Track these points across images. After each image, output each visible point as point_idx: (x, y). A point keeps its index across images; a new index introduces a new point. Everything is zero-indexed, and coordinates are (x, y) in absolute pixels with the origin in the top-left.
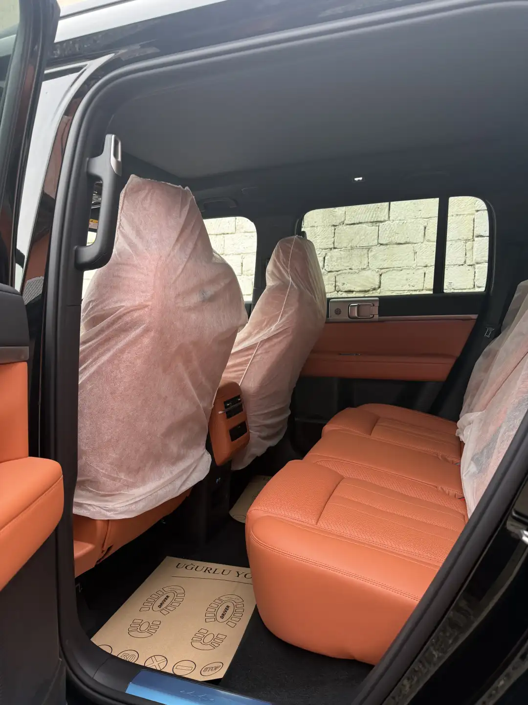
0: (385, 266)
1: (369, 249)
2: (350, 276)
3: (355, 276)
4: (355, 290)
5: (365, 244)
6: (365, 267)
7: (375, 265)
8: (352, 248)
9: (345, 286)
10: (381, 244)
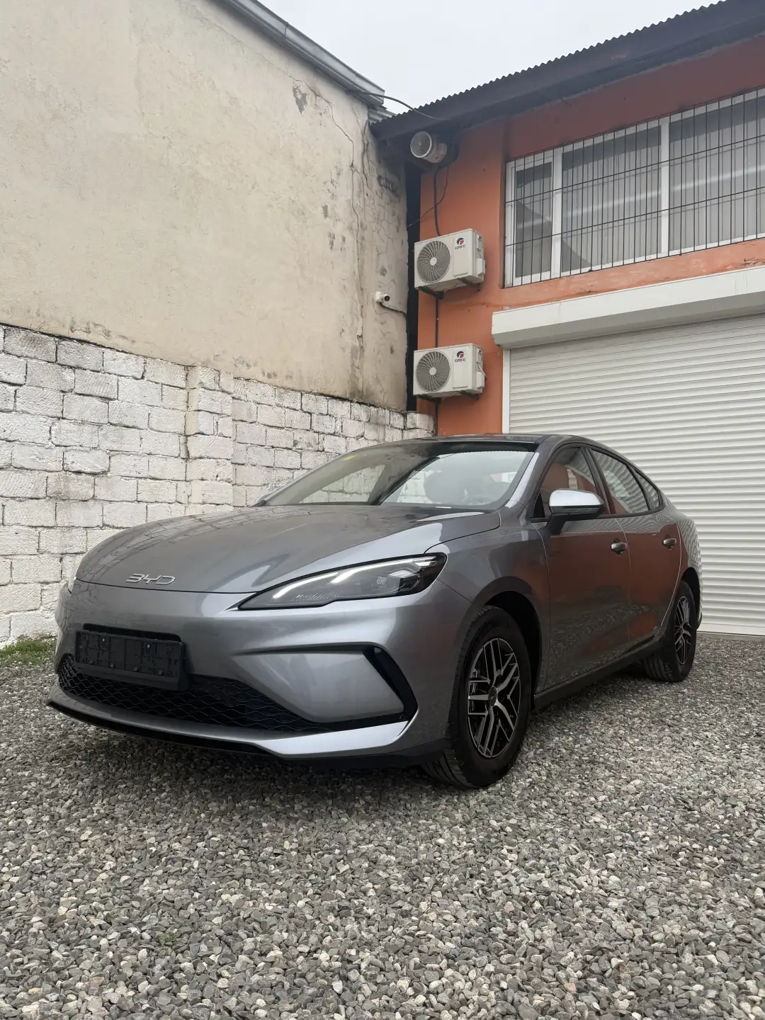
0: (115, 449)
1: (100, 425)
2: (78, 455)
3: (86, 454)
4: (86, 471)
5: (96, 421)
6: (96, 446)
7: (107, 445)
8: (83, 422)
9: (74, 465)
10: (111, 424)
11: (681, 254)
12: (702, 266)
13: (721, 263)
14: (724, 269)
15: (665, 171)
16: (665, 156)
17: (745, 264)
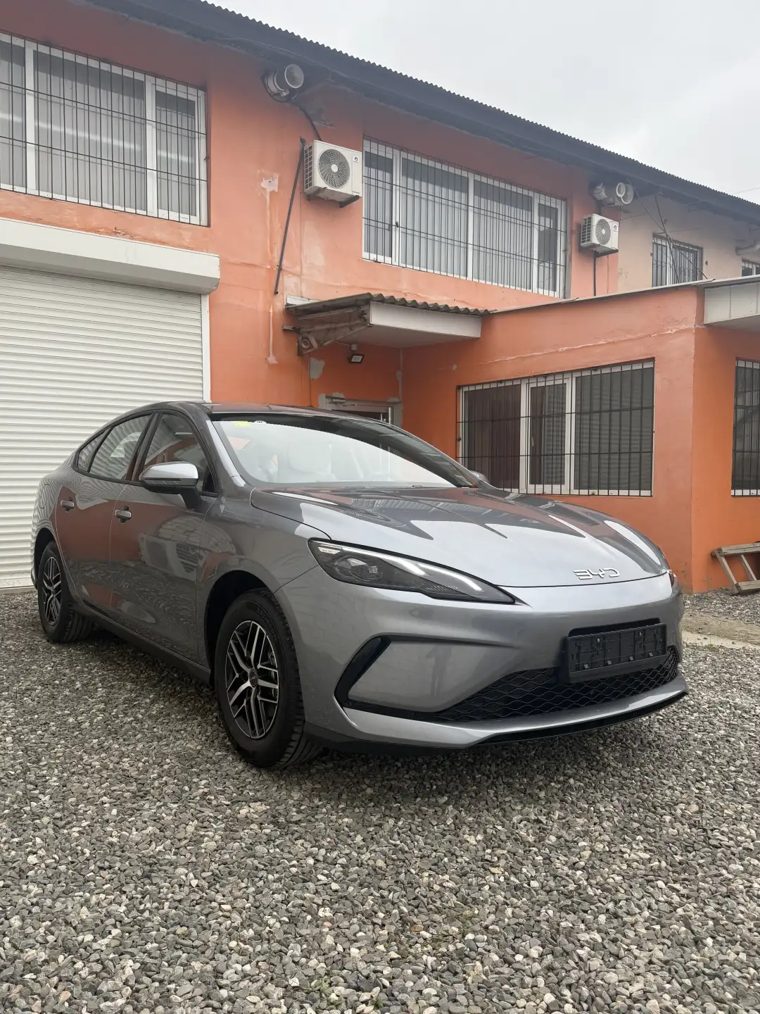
11: (51, 199)
12: (75, 219)
13: (94, 224)
14: (96, 230)
15: (30, 100)
16: (30, 84)
17: (115, 233)
